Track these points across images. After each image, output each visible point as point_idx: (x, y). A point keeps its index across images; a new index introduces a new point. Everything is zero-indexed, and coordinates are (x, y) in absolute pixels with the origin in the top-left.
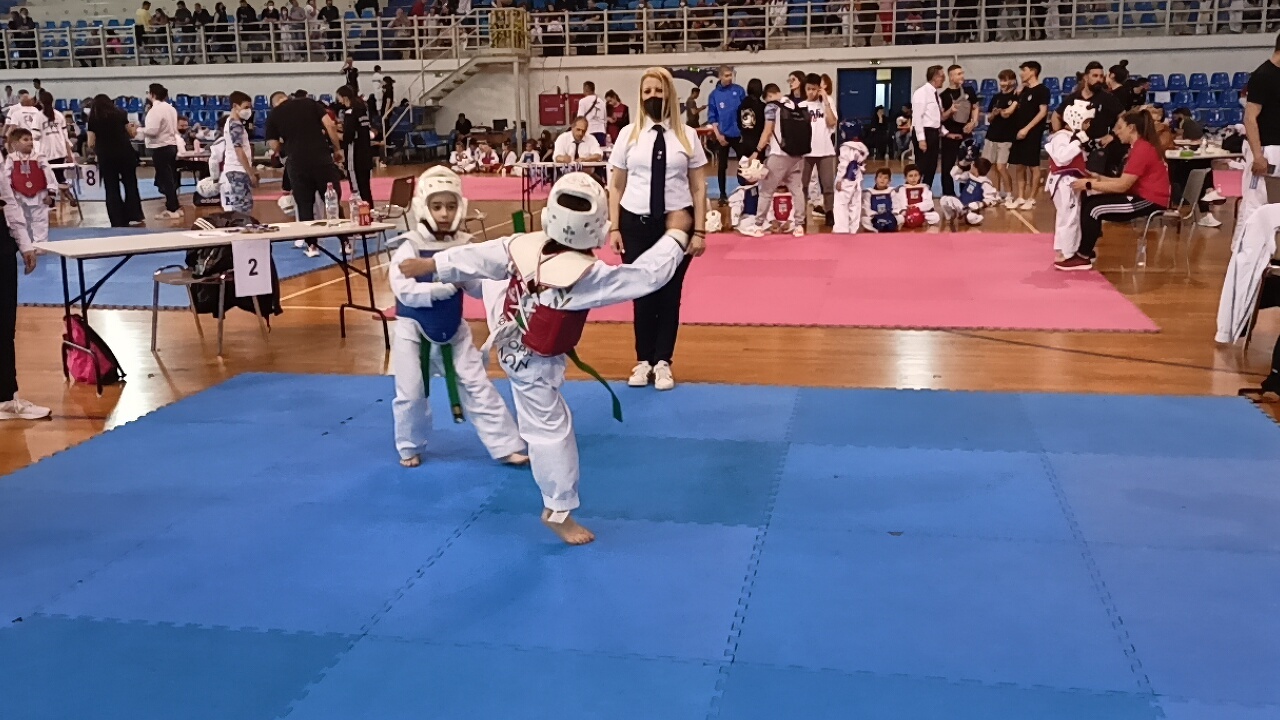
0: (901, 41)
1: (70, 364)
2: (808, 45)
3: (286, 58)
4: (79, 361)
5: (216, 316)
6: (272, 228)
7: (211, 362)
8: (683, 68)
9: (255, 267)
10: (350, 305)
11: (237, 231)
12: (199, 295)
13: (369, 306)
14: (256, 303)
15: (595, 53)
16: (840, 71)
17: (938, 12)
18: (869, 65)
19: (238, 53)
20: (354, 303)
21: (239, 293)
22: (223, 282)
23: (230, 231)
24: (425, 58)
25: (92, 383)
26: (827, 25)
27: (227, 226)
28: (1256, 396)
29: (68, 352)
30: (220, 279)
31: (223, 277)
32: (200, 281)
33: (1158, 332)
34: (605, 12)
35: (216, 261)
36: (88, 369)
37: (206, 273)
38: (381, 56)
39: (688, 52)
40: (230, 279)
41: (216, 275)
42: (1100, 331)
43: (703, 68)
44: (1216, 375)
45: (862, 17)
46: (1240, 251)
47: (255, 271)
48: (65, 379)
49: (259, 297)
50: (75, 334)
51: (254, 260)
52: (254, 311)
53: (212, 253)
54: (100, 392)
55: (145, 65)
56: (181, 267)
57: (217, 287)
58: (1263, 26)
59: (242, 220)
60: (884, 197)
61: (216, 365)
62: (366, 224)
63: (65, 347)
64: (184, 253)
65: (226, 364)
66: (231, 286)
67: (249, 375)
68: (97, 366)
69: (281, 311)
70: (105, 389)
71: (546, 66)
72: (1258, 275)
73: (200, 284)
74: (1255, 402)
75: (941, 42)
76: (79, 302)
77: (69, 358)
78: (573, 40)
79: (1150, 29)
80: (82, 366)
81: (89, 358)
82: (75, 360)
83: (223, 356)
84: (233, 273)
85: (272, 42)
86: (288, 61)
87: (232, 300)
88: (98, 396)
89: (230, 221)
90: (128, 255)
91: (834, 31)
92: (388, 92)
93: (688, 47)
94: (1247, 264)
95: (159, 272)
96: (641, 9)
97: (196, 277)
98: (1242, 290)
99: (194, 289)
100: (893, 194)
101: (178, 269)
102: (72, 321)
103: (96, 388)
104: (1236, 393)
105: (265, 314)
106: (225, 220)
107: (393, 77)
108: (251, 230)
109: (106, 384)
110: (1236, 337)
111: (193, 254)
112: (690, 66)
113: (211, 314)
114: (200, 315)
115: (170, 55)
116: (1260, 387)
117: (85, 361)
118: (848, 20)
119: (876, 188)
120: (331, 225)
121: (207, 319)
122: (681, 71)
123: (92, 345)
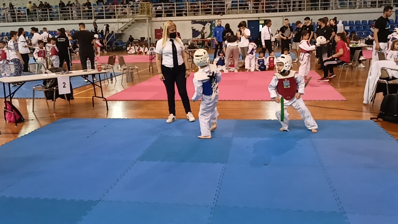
0: (267, 11)
1: (6, 117)
2: (238, 13)
3: (74, 18)
4: (9, 116)
5: (53, 100)
6: (70, 72)
7: (51, 115)
8: (200, 21)
10: (95, 96)
11: (59, 74)
12: (47, 94)
13: (101, 96)
14: (65, 96)
15: (172, 16)
16: (248, 21)
17: (278, 3)
18: (257, 19)
19: (59, 17)
20: (97, 96)
21: (60, 93)
22: (55, 90)
23: (57, 74)
24: (118, 18)
25: (13, 123)
26: (244, 7)
27: (56, 72)
28: (376, 120)
29: (6, 113)
30: (54, 89)
31: (55, 88)
33: (346, 101)
34: (175, 3)
35: (52, 83)
36: (12, 118)
37: (49, 88)
38: (105, 17)
39: (201, 15)
40: (57, 89)
41: (52, 88)
42: (328, 100)
43: (206, 20)
44: (364, 114)
45: (255, 4)
46: (370, 75)
47: (65, 86)
48: (5, 121)
49: (66, 94)
50: (8, 107)
51: (64, 83)
52: (65, 99)
53: (51, 81)
54: (16, 125)
55: (30, 21)
56: (41, 85)
57: (53, 91)
58: (377, 6)
59: (61, 70)
60: (262, 60)
61: (53, 116)
62: (100, 71)
63: (5, 111)
64: (43, 81)
65: (56, 116)
66: (57, 91)
67: (64, 119)
68: (15, 117)
69: (73, 99)
70: (18, 124)
71: (157, 20)
72: (376, 83)
73: (47, 91)
74: (376, 122)
75: (279, 12)
76: (9, 97)
77: (6, 115)
78: (165, 12)
79: (343, 7)
80: (10, 117)
81: (12, 114)
82: (8, 115)
83: (55, 113)
84: (58, 87)
85: (70, 13)
86: (75, 20)
87: (58, 96)
88: (16, 126)
89: (57, 71)
90: (25, 82)
91: (246, 8)
92: (107, 29)
93: (201, 14)
94: (372, 79)
95: (35, 87)
96: (186, 2)
97: (46, 88)
98: (371, 87)
99: (46, 92)
100: (265, 59)
101: (41, 86)
102: (7, 103)
103: (15, 124)
104: (370, 119)
105: (69, 100)
106: (55, 70)
107: (109, 24)
108: (63, 73)
109: (18, 123)
110: (370, 102)
111: (45, 81)
112: (202, 20)
113: (51, 100)
114: (48, 101)
115: (38, 18)
116: (377, 117)
117: (11, 115)
118: (251, 5)
119: (259, 57)
120: (89, 71)
121: (50, 101)
122: (199, 21)
123: (14, 111)
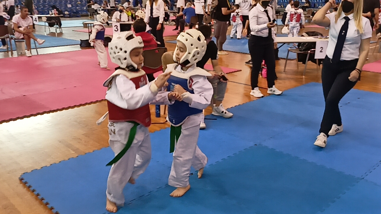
5: (304, 63)
9: (322, 50)
11: (317, 38)
12: (300, 56)
21: (315, 58)
22: (310, 53)
23: (314, 38)
27: (312, 36)
30: (308, 52)
32: (302, 52)
40: (313, 52)
49: (319, 59)
51: (322, 47)
52: (316, 63)
56: (296, 47)
57: (306, 55)
59: (318, 34)
61: (302, 78)
65: (305, 79)
66: (313, 54)
67: (314, 83)
84: (315, 51)
87: (312, 58)
89: (314, 34)
90: (284, 43)
95: (290, 49)
97: (300, 51)
99: (298, 54)
106: (312, 34)
108: (322, 38)
111: (300, 44)
114: (299, 62)
121: (301, 64)
